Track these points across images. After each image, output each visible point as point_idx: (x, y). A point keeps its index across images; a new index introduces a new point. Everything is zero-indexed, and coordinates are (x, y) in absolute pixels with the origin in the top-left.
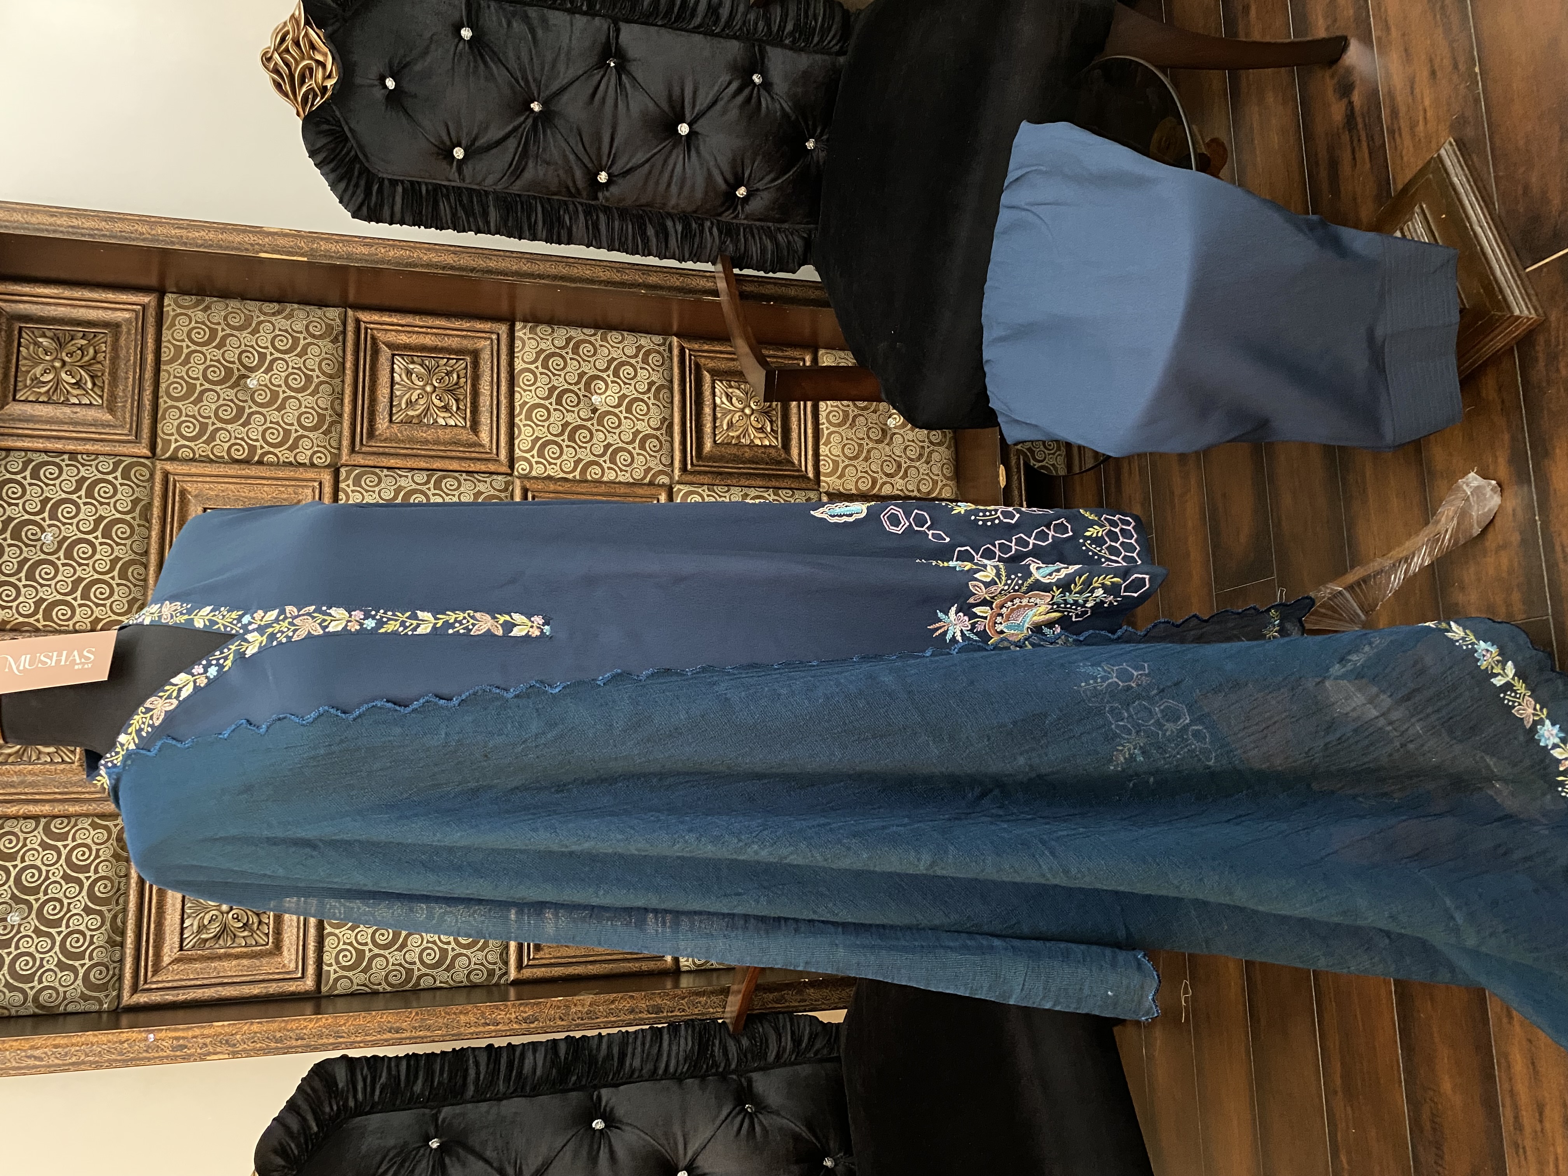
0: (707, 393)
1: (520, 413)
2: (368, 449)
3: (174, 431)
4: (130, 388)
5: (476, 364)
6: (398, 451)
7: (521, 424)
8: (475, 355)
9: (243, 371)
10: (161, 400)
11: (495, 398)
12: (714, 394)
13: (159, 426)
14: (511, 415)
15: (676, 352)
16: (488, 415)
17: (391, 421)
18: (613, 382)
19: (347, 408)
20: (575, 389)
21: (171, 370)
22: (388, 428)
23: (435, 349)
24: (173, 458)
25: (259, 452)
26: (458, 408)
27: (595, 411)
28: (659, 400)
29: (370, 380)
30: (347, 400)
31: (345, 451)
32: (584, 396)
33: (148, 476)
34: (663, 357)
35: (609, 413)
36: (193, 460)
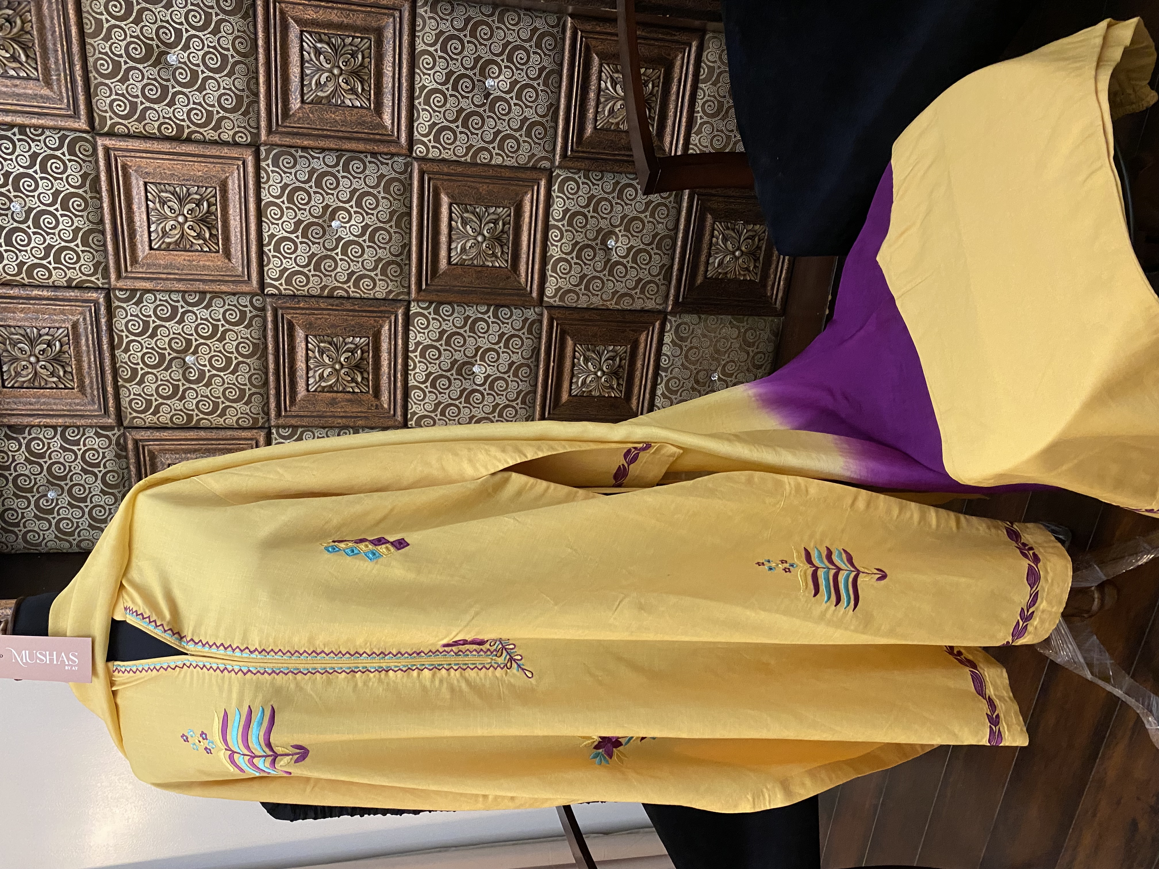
0: (594, 78)
1: (419, 97)
2: (284, 129)
3: (107, 108)
4: (61, 62)
5: (379, 43)
6: (310, 131)
7: (420, 108)
8: (379, 32)
9: (163, 48)
10: (91, 75)
11: (396, 80)
12: (600, 79)
13: (94, 101)
14: (411, 98)
15: (568, 34)
16: (390, 97)
17: (303, 101)
18: (506, 67)
19: (262, 90)
20: (470, 73)
21: (95, 44)
22: (300, 108)
23: (340, 26)
24: (110, 134)
25: (187, 131)
26: (363, 89)
27: (487, 95)
28: (548, 87)
29: (281, 57)
30: (262, 79)
31: (263, 132)
32: (478, 81)
33: (91, 150)
34: (556, 41)
35: (499, 99)
36: (128, 136)
